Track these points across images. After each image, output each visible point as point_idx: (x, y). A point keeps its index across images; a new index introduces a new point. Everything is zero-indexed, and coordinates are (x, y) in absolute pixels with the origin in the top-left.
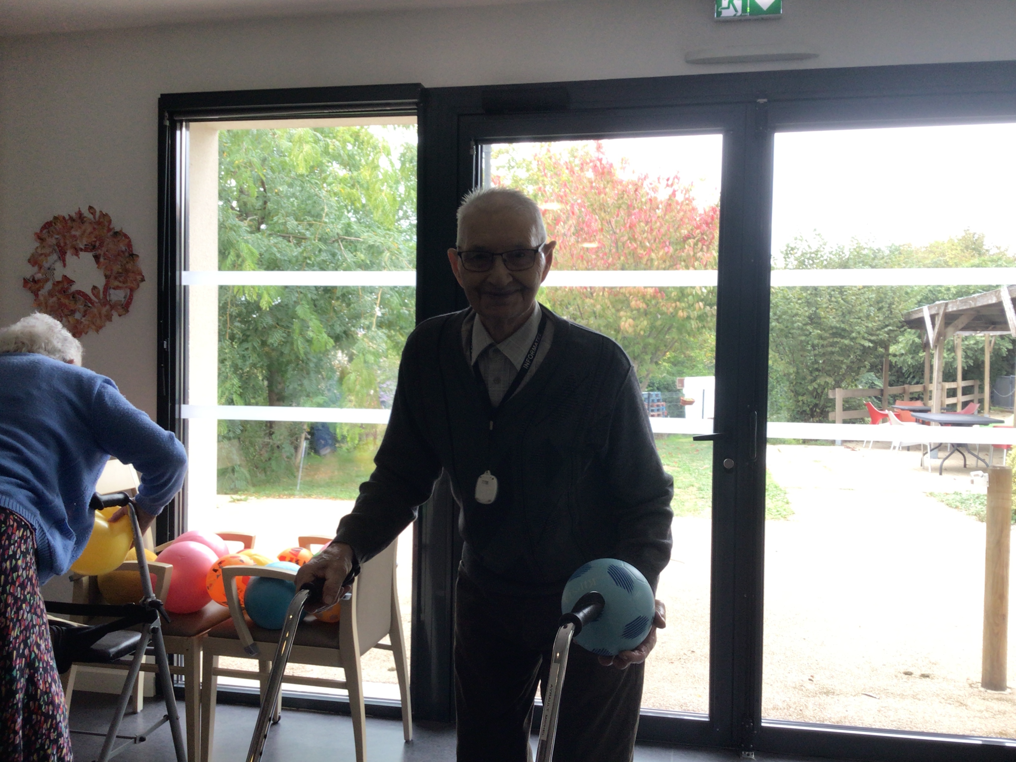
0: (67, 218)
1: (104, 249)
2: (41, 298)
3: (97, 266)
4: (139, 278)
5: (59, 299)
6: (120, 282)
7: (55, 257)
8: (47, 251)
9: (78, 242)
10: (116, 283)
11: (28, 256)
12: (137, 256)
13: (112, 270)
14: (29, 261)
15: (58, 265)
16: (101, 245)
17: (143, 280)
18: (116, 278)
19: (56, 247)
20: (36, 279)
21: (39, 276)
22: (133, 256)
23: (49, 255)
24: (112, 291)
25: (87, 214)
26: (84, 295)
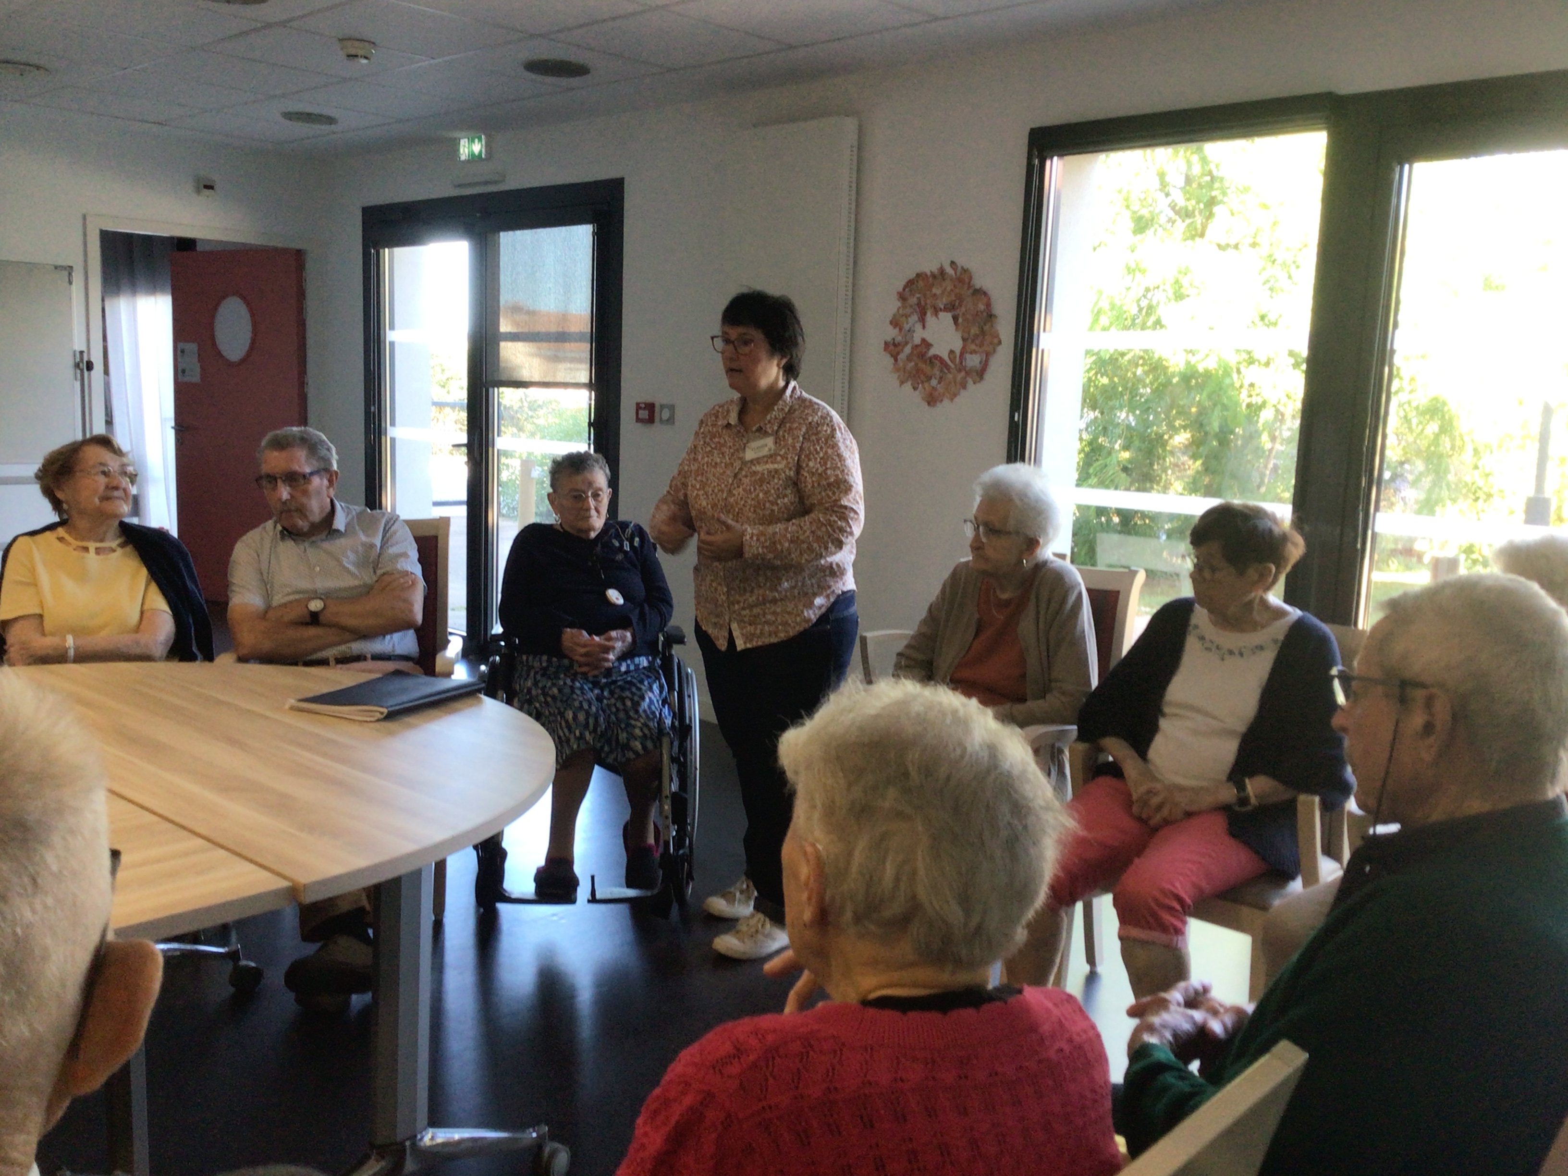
0: (929, 273)
1: (963, 309)
2: (901, 364)
3: (954, 327)
4: (996, 341)
5: (916, 364)
6: (976, 345)
7: (915, 318)
8: (908, 311)
9: (938, 301)
10: (973, 347)
11: (891, 316)
12: (995, 316)
13: (969, 333)
14: (891, 322)
15: (918, 327)
16: (960, 305)
17: (1000, 343)
18: (973, 341)
19: (917, 307)
20: (896, 342)
21: (899, 339)
22: (991, 317)
23: (909, 316)
24: (968, 356)
25: (949, 270)
26: (941, 360)
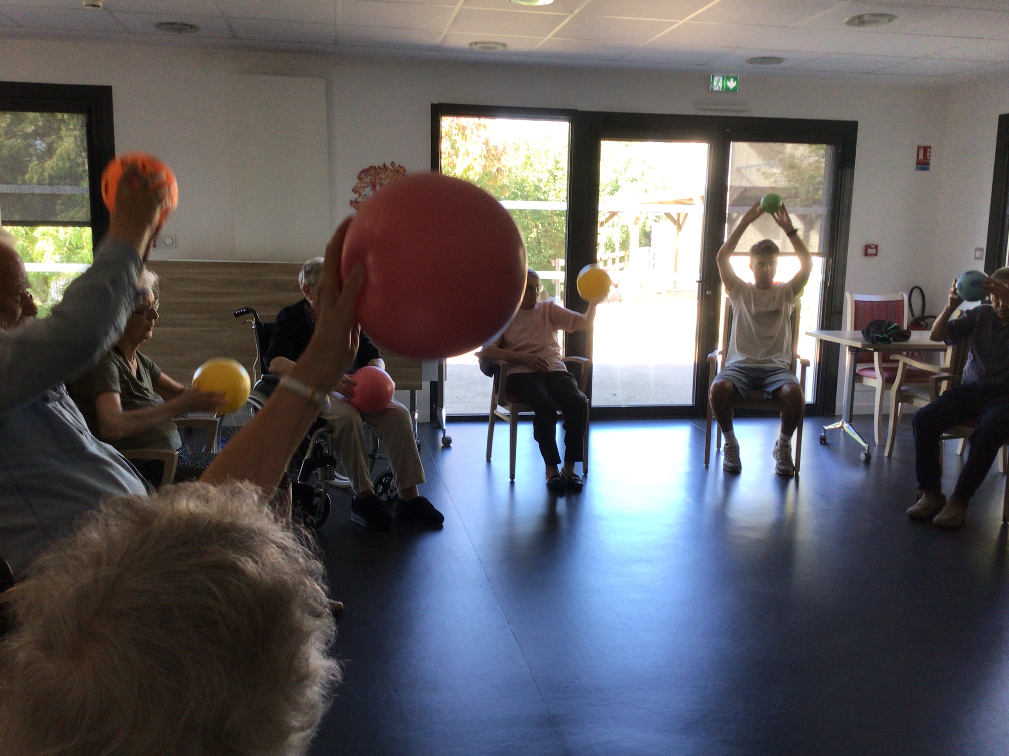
0: (377, 167)
7: (369, 189)
8: (364, 185)
9: (384, 181)
11: (352, 188)
14: (353, 190)
15: (371, 194)
19: (370, 183)
20: (358, 201)
21: (359, 199)
25: (389, 166)
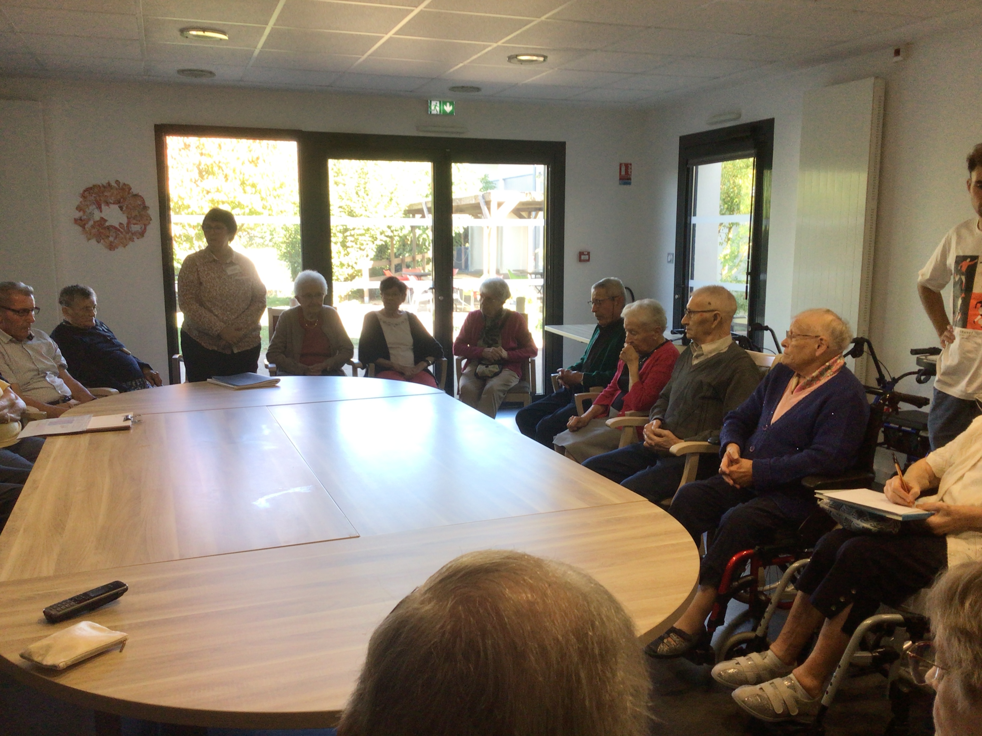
1: (127, 203)
2: (87, 230)
3: (121, 212)
4: (149, 219)
5: (98, 230)
6: (137, 220)
8: (88, 203)
10: (135, 221)
11: (75, 206)
12: (148, 207)
13: (131, 215)
14: (77, 208)
16: (124, 201)
18: (134, 219)
19: (95, 202)
21: (84, 217)
22: (145, 208)
23: (89, 206)
24: (132, 226)
25: (113, 184)
26: (115, 228)
